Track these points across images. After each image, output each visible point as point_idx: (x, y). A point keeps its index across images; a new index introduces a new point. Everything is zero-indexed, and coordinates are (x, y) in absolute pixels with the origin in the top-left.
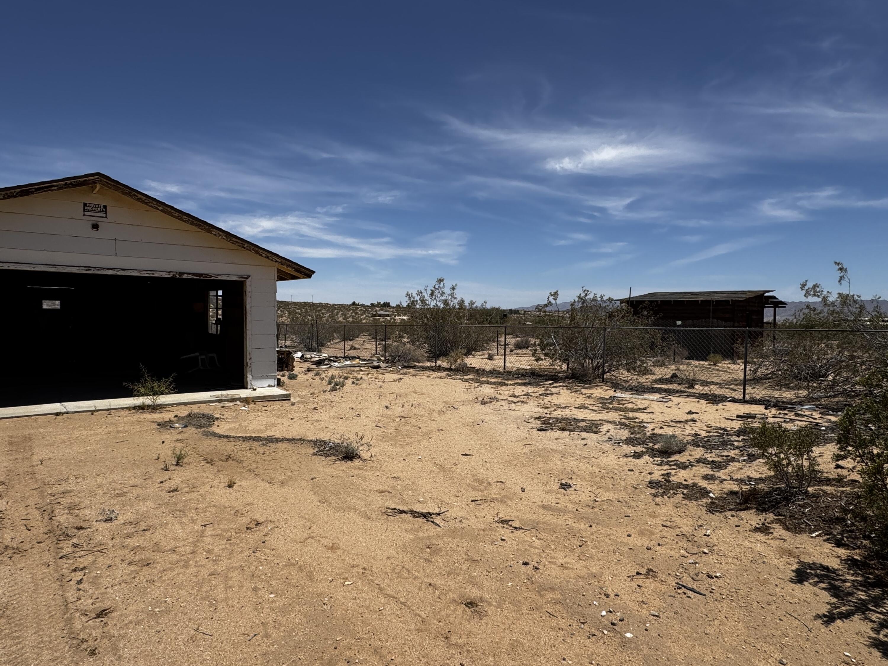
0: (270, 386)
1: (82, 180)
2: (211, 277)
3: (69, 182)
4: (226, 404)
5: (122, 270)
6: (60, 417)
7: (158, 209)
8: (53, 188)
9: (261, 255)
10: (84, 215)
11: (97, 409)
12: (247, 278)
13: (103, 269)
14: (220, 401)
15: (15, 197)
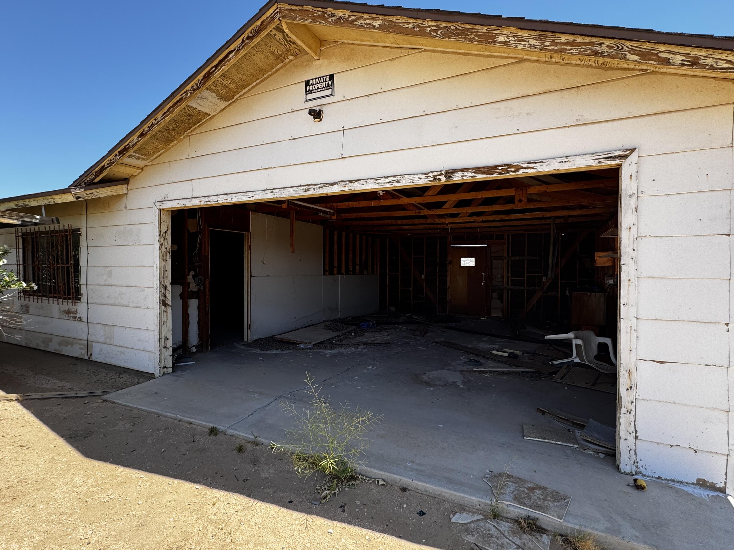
1: (259, 23)
3: (246, 34)
5: (351, 182)
7: (374, 27)
8: (231, 56)
10: (306, 101)
13: (325, 185)
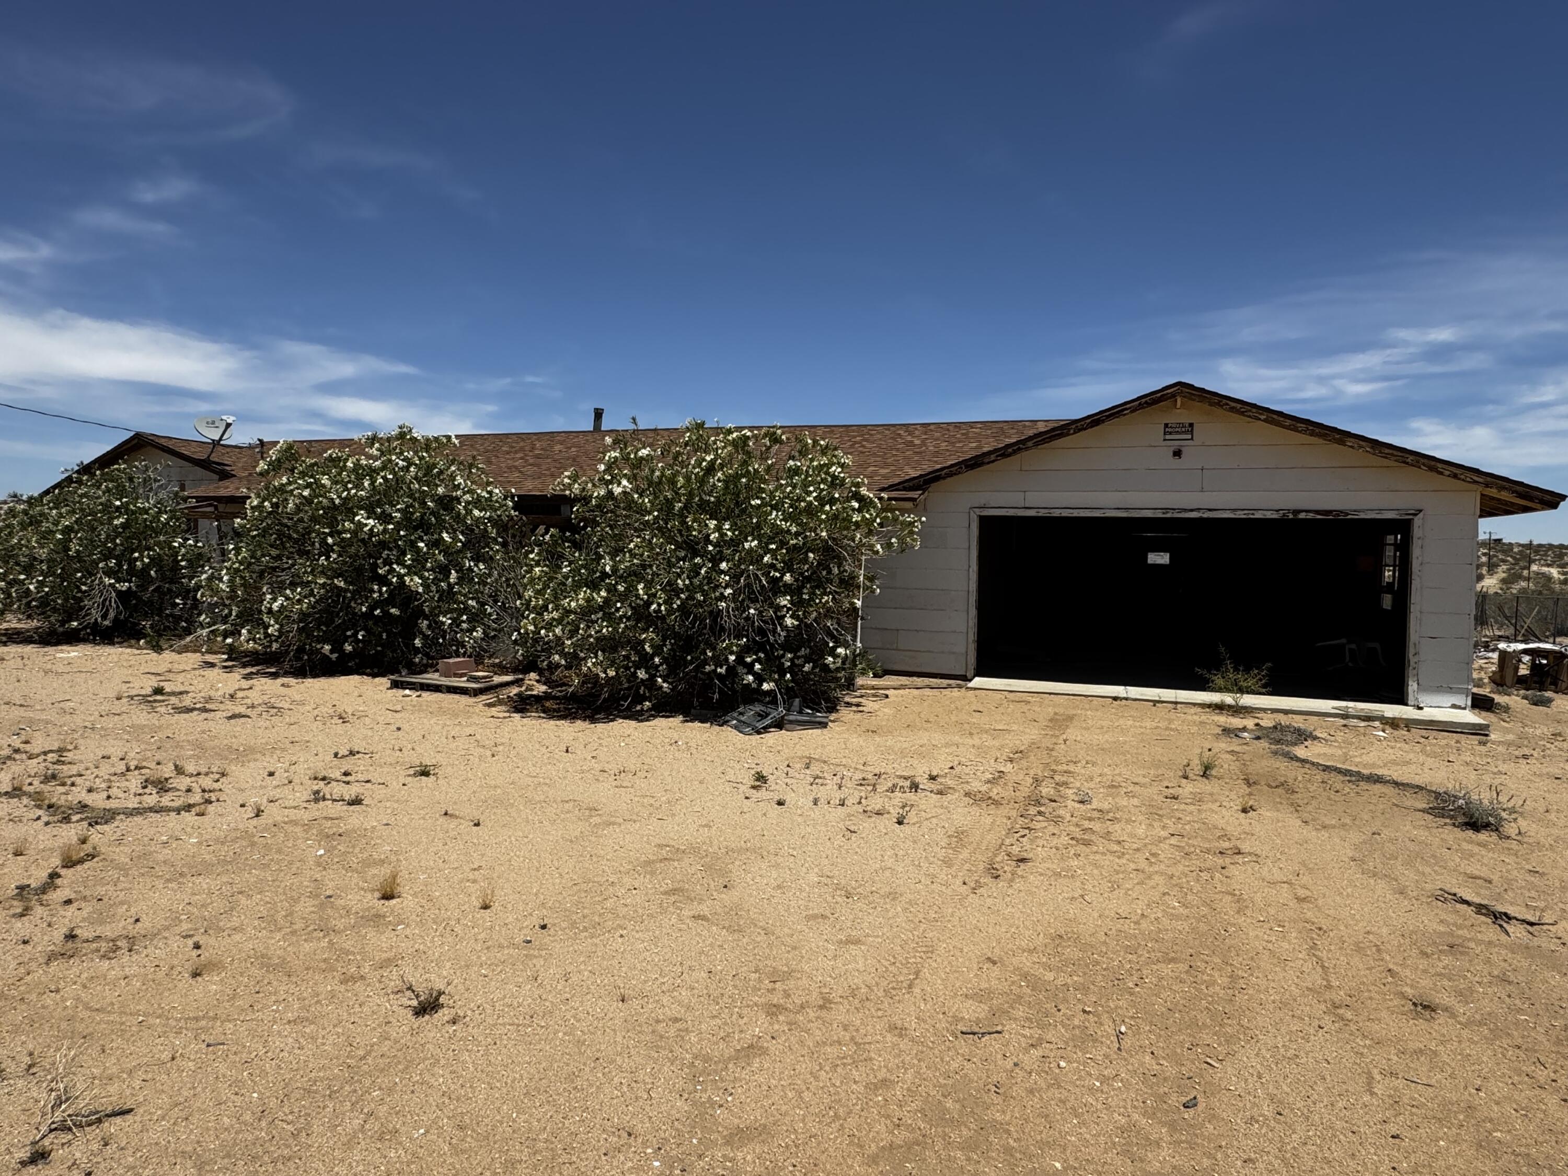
0: (1454, 706)
1: (1159, 395)
2: (1348, 514)
3: (1143, 400)
4: (1354, 722)
5: (1210, 510)
6: (1118, 702)
7: (1260, 419)
9: (1441, 473)
10: (1165, 440)
11: (1162, 699)
12: (1415, 515)
13: (1185, 510)
14: (1345, 716)
15: (1085, 429)
